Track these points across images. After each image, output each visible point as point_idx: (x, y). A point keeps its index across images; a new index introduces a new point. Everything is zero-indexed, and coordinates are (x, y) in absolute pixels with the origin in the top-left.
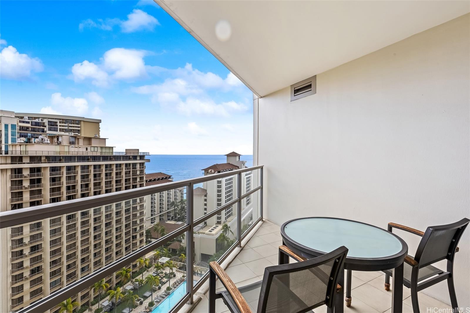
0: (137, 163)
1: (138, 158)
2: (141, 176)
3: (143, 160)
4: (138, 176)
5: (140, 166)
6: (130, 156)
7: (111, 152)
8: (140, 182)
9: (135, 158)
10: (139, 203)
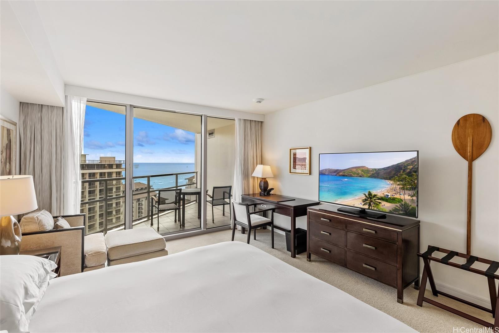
0: (113, 172)
1: (114, 167)
2: (118, 186)
3: (120, 169)
4: (114, 186)
5: (116, 175)
6: (105, 164)
7: (84, 161)
8: (116, 192)
9: (111, 166)
10: (115, 216)
